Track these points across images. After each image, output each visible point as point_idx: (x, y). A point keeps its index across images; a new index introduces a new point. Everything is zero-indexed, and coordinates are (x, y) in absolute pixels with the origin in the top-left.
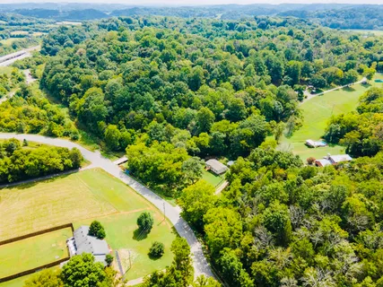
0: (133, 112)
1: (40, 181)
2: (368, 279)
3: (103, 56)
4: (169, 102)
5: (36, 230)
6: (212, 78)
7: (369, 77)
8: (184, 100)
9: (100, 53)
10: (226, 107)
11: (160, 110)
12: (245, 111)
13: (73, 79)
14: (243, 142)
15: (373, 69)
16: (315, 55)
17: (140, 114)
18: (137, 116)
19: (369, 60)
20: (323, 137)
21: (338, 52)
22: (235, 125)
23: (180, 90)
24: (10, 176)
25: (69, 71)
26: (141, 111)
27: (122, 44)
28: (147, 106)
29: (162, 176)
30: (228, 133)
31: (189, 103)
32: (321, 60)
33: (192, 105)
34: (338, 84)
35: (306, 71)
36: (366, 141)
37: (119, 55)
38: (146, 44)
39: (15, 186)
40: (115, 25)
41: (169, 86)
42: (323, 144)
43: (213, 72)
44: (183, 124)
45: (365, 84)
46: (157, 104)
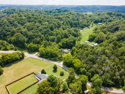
0: (36, 39)
1: (13, 64)
2: (115, 66)
3: (15, 22)
4: (46, 35)
5: (22, 77)
6: (56, 27)
7: (92, 25)
8: (50, 34)
9: (13, 21)
10: (63, 35)
11: (44, 37)
12: (68, 35)
13: (6, 31)
14: (71, 43)
15: (93, 22)
16: (79, 19)
17: (38, 39)
18: (37, 40)
19: (91, 20)
20: (88, 40)
21: (84, 18)
22: (67, 39)
23: (49, 31)
24: (2, 64)
25: (3, 28)
26: (38, 38)
27: (20, 18)
28: (40, 37)
29: (54, 55)
30: (66, 42)
31: (52, 35)
32: (81, 21)
33: (53, 35)
34: (86, 27)
35: (78, 24)
36: (100, 39)
37: (21, 22)
38: (30, 18)
39: (5, 67)
40: (9, 12)
41: (45, 30)
42: (89, 42)
43: (56, 25)
44: (53, 41)
45: (92, 26)
46: (43, 36)
